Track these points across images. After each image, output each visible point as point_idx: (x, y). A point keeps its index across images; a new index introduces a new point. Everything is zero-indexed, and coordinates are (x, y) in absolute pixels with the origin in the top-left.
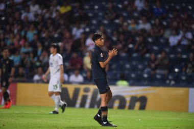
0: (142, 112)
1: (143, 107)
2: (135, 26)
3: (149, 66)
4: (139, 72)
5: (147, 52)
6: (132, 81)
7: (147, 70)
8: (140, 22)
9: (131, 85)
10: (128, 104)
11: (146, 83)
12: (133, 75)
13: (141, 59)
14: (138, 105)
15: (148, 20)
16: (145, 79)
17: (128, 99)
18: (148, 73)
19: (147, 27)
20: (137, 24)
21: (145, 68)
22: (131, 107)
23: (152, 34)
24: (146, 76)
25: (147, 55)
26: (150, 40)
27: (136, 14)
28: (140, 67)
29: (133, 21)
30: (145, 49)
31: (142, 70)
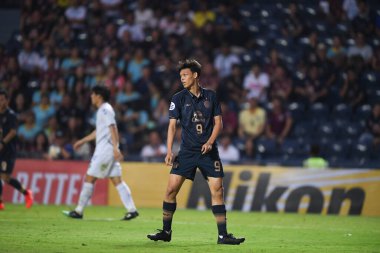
0: (354, 219)
1: (356, 210)
3: (369, 129)
4: (349, 141)
5: (365, 101)
6: (334, 159)
8: (352, 41)
9: (333, 166)
10: (326, 204)
11: (362, 161)
12: (337, 147)
13: (354, 115)
14: (346, 205)
16: (361, 154)
17: (327, 194)
18: (366, 143)
21: (361, 131)
22: (334, 210)
23: (374, 65)
24: (362, 148)
25: (365, 108)
26: (370, 77)
27: (343, 28)
28: (350, 130)
29: (337, 40)
30: (361, 96)
31: (356, 137)
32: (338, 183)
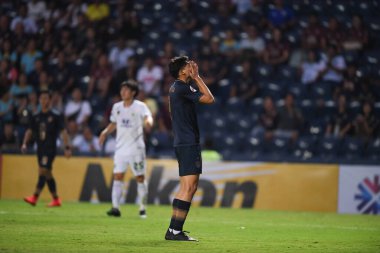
0: (247, 212)
1: (248, 204)
3: (261, 122)
4: (242, 135)
6: (227, 152)
7: (256, 130)
8: (244, 35)
9: (226, 159)
10: (219, 197)
11: (255, 155)
12: (230, 141)
13: (246, 108)
14: (239, 198)
15: (259, 33)
16: (253, 148)
17: (220, 187)
18: (258, 136)
19: (258, 45)
21: (253, 125)
22: (227, 203)
23: (266, 59)
24: (254, 141)
25: (258, 101)
26: (263, 71)
27: (235, 21)
28: (243, 123)
29: (230, 33)
30: (254, 89)
31: (248, 131)
32: (231, 177)
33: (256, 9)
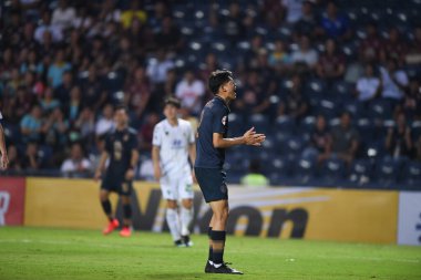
0: (296, 243)
1: (298, 233)
2: (283, 56)
3: (313, 143)
4: (291, 157)
6: (275, 176)
7: (308, 152)
8: (295, 47)
9: (274, 184)
10: (266, 227)
11: (306, 179)
12: (278, 163)
13: (296, 127)
14: (287, 227)
16: (304, 171)
17: (267, 215)
18: (310, 159)
19: (310, 58)
20: (289, 51)
21: (304, 146)
22: (274, 232)
24: (305, 164)
25: (310, 120)
26: (315, 87)
27: (285, 31)
28: (293, 144)
29: (280, 45)
31: (298, 152)
32: (279, 203)
33: (308, 18)
